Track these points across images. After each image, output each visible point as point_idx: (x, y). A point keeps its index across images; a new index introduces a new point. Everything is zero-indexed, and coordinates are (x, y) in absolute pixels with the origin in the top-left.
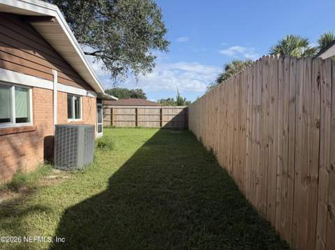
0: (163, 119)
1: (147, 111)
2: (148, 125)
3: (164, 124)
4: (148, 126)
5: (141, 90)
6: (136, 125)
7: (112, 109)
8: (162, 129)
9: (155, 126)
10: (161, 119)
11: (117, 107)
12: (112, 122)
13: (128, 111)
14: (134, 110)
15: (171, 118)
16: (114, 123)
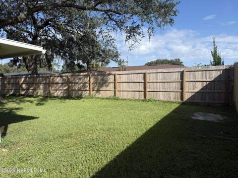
0: (186, 89)
1: (160, 77)
2: (161, 97)
3: (187, 96)
4: (162, 99)
5: (179, 59)
6: (145, 97)
7: (115, 75)
8: (184, 104)
9: (172, 100)
10: (182, 88)
11: (121, 72)
12: (115, 91)
13: (134, 78)
14: (142, 76)
15: (199, 87)
16: (117, 93)
